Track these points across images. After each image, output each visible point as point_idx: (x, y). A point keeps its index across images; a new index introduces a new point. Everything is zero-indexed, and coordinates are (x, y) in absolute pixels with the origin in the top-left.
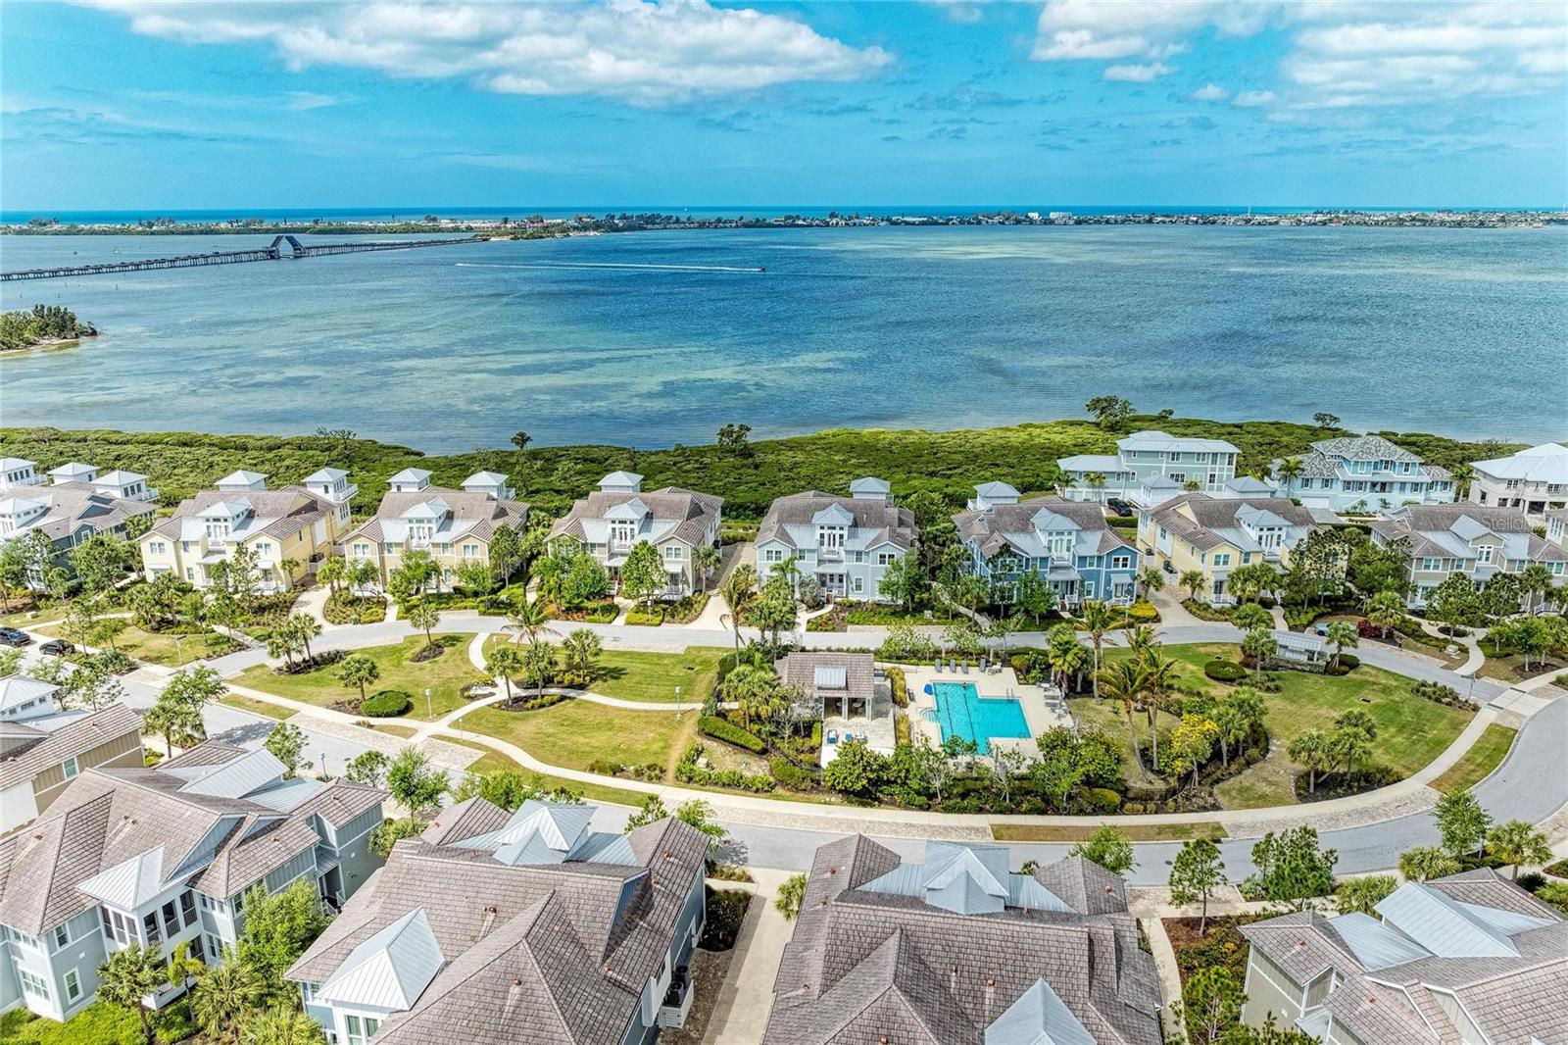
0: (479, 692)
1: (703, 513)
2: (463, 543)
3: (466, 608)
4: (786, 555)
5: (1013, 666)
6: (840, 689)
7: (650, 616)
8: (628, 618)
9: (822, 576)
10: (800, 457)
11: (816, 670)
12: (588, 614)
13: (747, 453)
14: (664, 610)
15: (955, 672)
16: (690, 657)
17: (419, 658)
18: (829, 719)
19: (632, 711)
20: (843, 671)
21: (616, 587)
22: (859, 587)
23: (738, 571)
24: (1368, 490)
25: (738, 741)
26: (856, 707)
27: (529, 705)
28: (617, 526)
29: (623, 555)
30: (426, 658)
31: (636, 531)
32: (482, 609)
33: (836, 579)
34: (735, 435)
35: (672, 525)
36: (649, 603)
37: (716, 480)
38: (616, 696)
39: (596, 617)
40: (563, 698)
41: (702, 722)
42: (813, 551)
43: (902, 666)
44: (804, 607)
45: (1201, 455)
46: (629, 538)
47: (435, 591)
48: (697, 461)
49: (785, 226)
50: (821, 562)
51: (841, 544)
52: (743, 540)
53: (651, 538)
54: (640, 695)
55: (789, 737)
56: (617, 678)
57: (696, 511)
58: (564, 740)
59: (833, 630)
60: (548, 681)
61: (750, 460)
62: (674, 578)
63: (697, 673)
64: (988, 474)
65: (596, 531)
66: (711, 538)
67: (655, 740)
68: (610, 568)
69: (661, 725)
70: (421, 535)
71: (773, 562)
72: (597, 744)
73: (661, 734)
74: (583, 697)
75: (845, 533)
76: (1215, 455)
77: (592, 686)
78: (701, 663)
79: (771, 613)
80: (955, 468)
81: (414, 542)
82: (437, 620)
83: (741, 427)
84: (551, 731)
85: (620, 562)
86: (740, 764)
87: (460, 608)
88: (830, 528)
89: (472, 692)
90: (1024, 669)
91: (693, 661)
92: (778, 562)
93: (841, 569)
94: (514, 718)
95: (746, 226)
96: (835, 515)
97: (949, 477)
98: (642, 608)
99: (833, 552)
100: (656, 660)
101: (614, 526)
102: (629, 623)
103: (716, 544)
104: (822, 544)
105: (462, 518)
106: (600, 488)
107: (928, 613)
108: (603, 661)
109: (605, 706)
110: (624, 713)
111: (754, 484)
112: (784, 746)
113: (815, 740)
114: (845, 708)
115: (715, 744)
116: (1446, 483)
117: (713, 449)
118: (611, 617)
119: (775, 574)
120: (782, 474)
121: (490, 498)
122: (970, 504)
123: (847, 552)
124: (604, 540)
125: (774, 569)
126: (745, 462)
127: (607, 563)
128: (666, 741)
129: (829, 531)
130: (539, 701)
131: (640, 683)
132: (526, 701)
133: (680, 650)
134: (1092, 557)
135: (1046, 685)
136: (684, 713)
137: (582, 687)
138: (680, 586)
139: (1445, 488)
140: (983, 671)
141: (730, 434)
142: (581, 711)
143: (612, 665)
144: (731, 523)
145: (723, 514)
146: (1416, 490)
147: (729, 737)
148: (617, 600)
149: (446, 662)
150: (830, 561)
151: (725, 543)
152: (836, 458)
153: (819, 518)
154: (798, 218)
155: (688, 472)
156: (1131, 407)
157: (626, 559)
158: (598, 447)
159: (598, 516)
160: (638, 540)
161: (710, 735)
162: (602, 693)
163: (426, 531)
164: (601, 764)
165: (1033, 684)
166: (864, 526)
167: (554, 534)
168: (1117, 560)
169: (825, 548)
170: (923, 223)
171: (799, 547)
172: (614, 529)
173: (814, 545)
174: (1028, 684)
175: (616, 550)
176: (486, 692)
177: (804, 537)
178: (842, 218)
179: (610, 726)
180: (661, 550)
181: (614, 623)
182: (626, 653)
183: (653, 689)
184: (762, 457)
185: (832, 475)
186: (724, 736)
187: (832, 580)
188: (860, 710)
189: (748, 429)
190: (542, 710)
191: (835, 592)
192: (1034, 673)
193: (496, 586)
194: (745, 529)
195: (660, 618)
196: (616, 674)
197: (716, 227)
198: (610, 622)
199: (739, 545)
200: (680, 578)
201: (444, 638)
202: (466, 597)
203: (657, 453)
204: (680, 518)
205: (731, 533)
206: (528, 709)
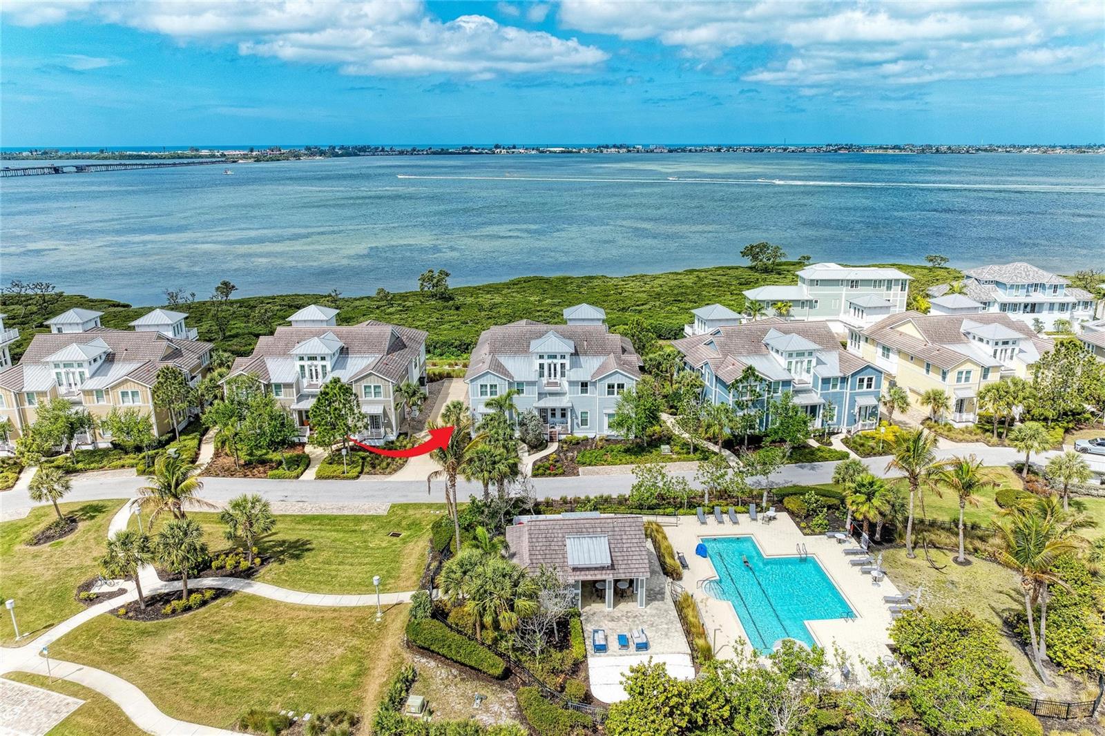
0: (105, 589)
1: (405, 346)
2: (120, 390)
3: (123, 466)
4: (502, 390)
5: (787, 510)
6: (603, 568)
7: (345, 468)
8: (319, 470)
9: (543, 411)
10: (498, 299)
11: (568, 542)
12: (272, 468)
13: (446, 297)
14: (363, 458)
15: (721, 522)
16: (395, 519)
17: (38, 540)
18: (587, 608)
19: (314, 609)
20: (604, 542)
21: (308, 434)
22: (584, 422)
23: (448, 409)
24: (1022, 312)
25: (467, 661)
26: (624, 591)
27: (168, 609)
28: (306, 363)
29: (313, 396)
30: (49, 538)
31: (329, 368)
32: (141, 467)
33: (558, 414)
34: (435, 281)
35: (371, 360)
36: (344, 452)
37: (418, 320)
38: (294, 585)
39: (280, 471)
40: (220, 593)
41: (412, 628)
42: (533, 383)
43: (660, 519)
44: (525, 447)
45: (877, 283)
46: (320, 376)
47: (90, 448)
48: (399, 305)
49: (463, 154)
50: (541, 395)
51: (563, 375)
52: (449, 376)
53: (345, 376)
54: (326, 583)
55: (542, 652)
56: (297, 557)
57: (397, 345)
58: (208, 668)
59: (563, 474)
60: (203, 568)
61: (451, 303)
62: (375, 421)
63: (404, 542)
64: (675, 309)
65: (281, 370)
66: (416, 374)
67: (344, 660)
68: (300, 412)
69: (354, 632)
70: (72, 381)
71: (488, 397)
72: (259, 674)
73: (354, 649)
74: (249, 591)
75: (567, 362)
76: (890, 281)
77: (262, 571)
78: (409, 527)
79: (494, 463)
80: (643, 305)
81: (63, 390)
82: (67, 488)
83: (441, 272)
84: (193, 652)
85: (308, 404)
86: (471, 700)
87: (115, 468)
88: (550, 357)
89: (95, 590)
90: (803, 513)
91: (399, 524)
92: (493, 397)
93: (564, 402)
94: (144, 633)
95: (434, 153)
96: (552, 342)
97: (640, 312)
98: (335, 459)
99: (555, 384)
100: (351, 526)
101: (302, 363)
102: (320, 477)
103: (422, 381)
104: (541, 375)
105: (125, 360)
106: (290, 324)
107: (665, 448)
108: (284, 533)
109: (276, 604)
110: (303, 614)
111: (457, 323)
112: (536, 667)
113: (575, 651)
114: (609, 593)
115: (433, 664)
116: (1087, 303)
117: (415, 294)
118: (299, 470)
119: (491, 411)
120: (483, 313)
121: (160, 337)
122: (688, 329)
123: (571, 383)
124: (290, 379)
125: (488, 405)
126: (446, 304)
127: (294, 406)
128: (360, 662)
129: (550, 361)
130: (183, 602)
131: (329, 563)
132: (168, 602)
133: (383, 510)
134: (836, 379)
135: (840, 536)
136: (387, 609)
137: (249, 574)
138: (382, 430)
139: (1086, 308)
140: (755, 520)
141: (431, 278)
142: (243, 615)
143: (292, 537)
144: (437, 360)
145: (428, 352)
146: (1063, 310)
147: (453, 654)
148: (308, 449)
149: (74, 543)
150: (552, 394)
151: (431, 380)
152: (531, 299)
153: (537, 346)
154: (472, 148)
155: (391, 314)
156: (782, 251)
157: (313, 401)
158: (303, 296)
159: (285, 353)
160: (329, 378)
161: (426, 651)
162: (277, 582)
163: (78, 377)
164: (257, 718)
165: (820, 533)
166: (585, 354)
167: (234, 374)
168: (862, 381)
169: (545, 380)
170: (563, 152)
171: (517, 379)
172: (302, 367)
173: (534, 377)
174: (814, 533)
175: (306, 391)
176: (115, 589)
177: (522, 368)
178: (504, 148)
179: (280, 638)
180: (356, 389)
181: (301, 478)
182: (314, 518)
183: (346, 572)
184: (462, 299)
185: (530, 313)
186: (444, 651)
187: (553, 415)
188: (629, 592)
189: (447, 275)
190: (187, 615)
191: (558, 428)
192: (817, 520)
193: (164, 438)
194: (450, 365)
195: (359, 469)
196: (298, 549)
197: (412, 154)
198: (298, 477)
199: (446, 382)
200: (382, 420)
201: (82, 509)
202: (127, 453)
203: (362, 299)
204: (379, 352)
205: (437, 370)
206: (166, 616)
